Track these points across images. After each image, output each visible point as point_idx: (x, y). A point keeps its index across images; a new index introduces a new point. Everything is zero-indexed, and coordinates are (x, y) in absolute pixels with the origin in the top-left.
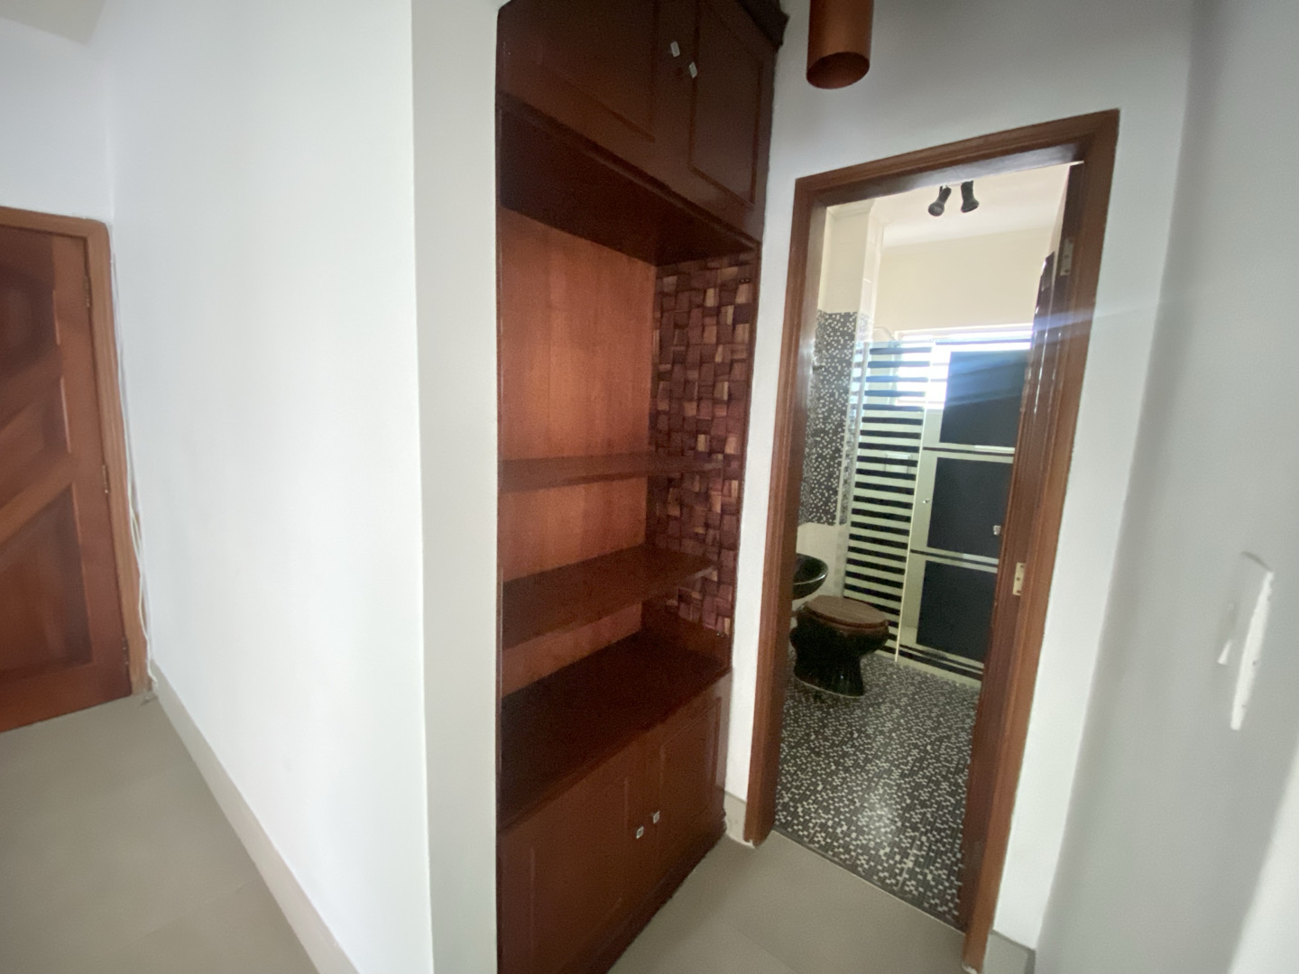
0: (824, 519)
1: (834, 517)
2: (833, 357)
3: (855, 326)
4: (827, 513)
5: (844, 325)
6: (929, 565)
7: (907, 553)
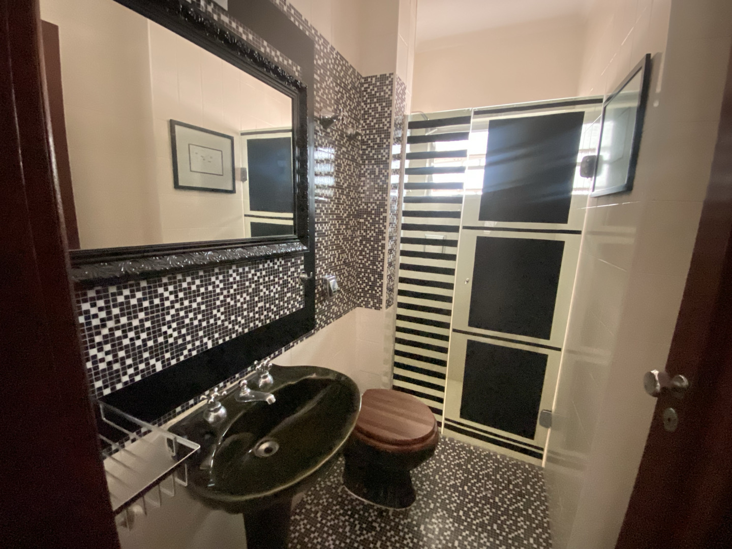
0: (372, 303)
1: (380, 302)
2: (371, 128)
3: (391, 90)
4: (373, 297)
5: (380, 89)
6: (470, 344)
7: (449, 332)
